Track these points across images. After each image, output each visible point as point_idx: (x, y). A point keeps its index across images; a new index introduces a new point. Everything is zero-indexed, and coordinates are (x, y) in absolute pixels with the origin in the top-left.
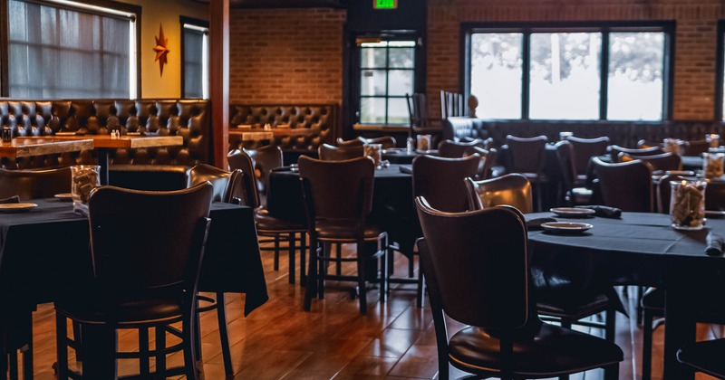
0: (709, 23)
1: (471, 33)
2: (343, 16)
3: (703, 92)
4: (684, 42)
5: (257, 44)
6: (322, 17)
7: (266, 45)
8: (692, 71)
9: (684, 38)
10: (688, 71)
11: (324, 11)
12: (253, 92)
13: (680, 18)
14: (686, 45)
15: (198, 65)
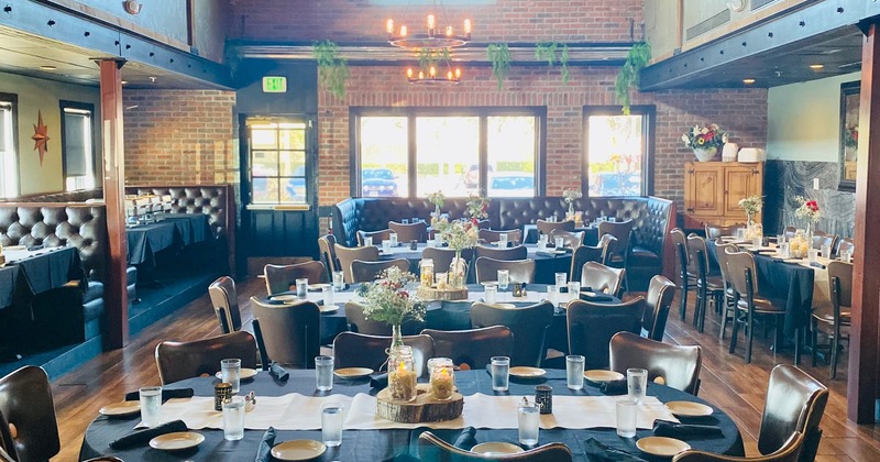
0: (574, 109)
1: (359, 115)
2: (232, 98)
3: (571, 171)
4: (554, 126)
5: (142, 125)
6: (210, 98)
7: (152, 126)
8: (561, 152)
9: (555, 122)
10: (557, 152)
11: (211, 93)
12: (139, 174)
13: (550, 104)
14: (556, 128)
15: (80, 148)
